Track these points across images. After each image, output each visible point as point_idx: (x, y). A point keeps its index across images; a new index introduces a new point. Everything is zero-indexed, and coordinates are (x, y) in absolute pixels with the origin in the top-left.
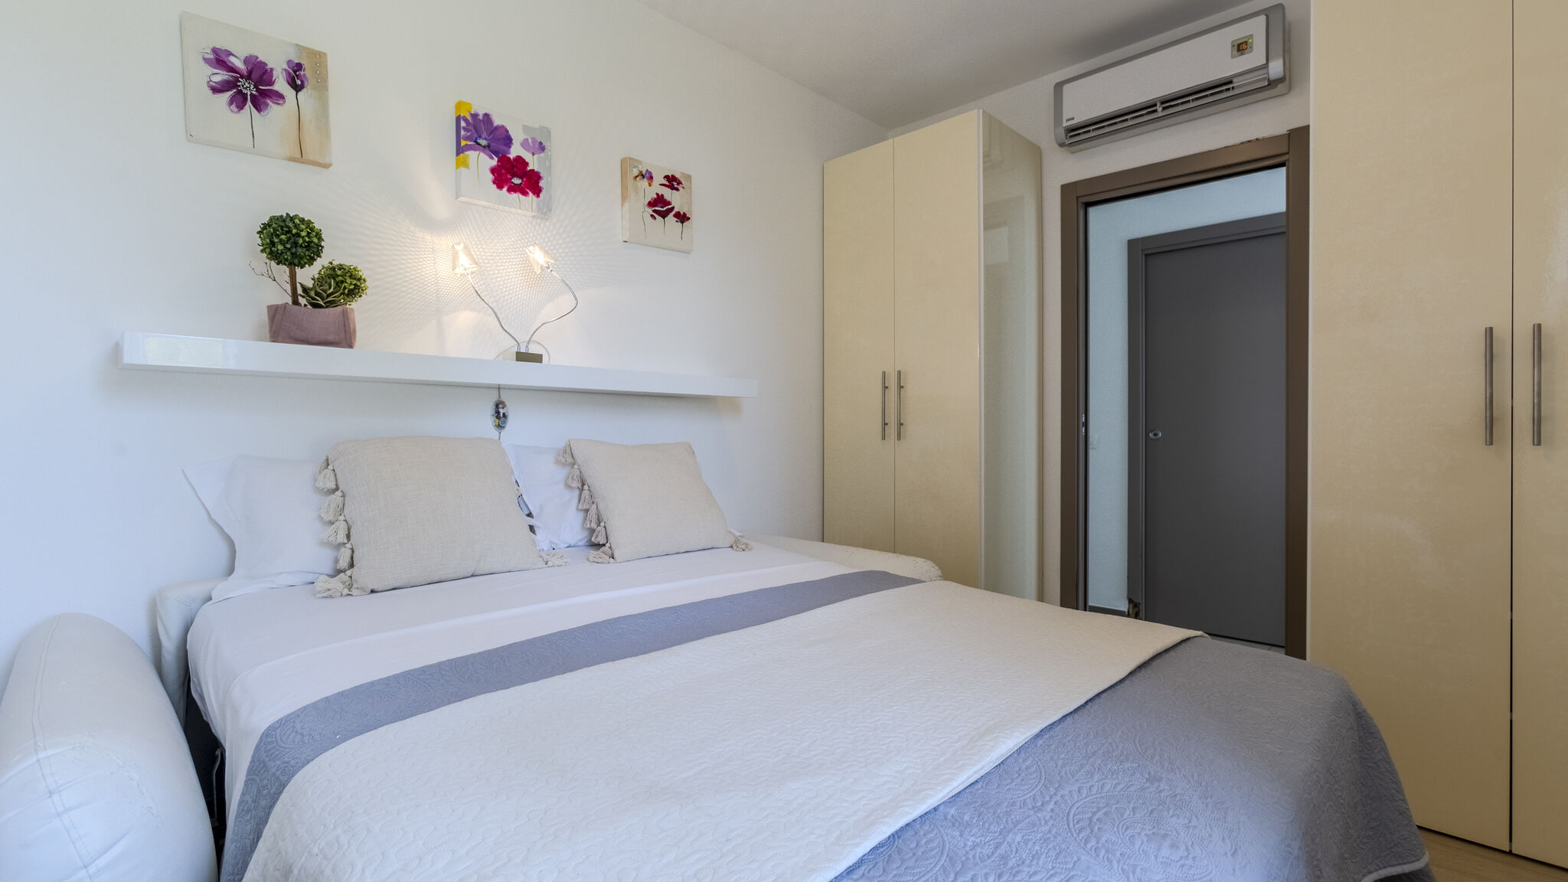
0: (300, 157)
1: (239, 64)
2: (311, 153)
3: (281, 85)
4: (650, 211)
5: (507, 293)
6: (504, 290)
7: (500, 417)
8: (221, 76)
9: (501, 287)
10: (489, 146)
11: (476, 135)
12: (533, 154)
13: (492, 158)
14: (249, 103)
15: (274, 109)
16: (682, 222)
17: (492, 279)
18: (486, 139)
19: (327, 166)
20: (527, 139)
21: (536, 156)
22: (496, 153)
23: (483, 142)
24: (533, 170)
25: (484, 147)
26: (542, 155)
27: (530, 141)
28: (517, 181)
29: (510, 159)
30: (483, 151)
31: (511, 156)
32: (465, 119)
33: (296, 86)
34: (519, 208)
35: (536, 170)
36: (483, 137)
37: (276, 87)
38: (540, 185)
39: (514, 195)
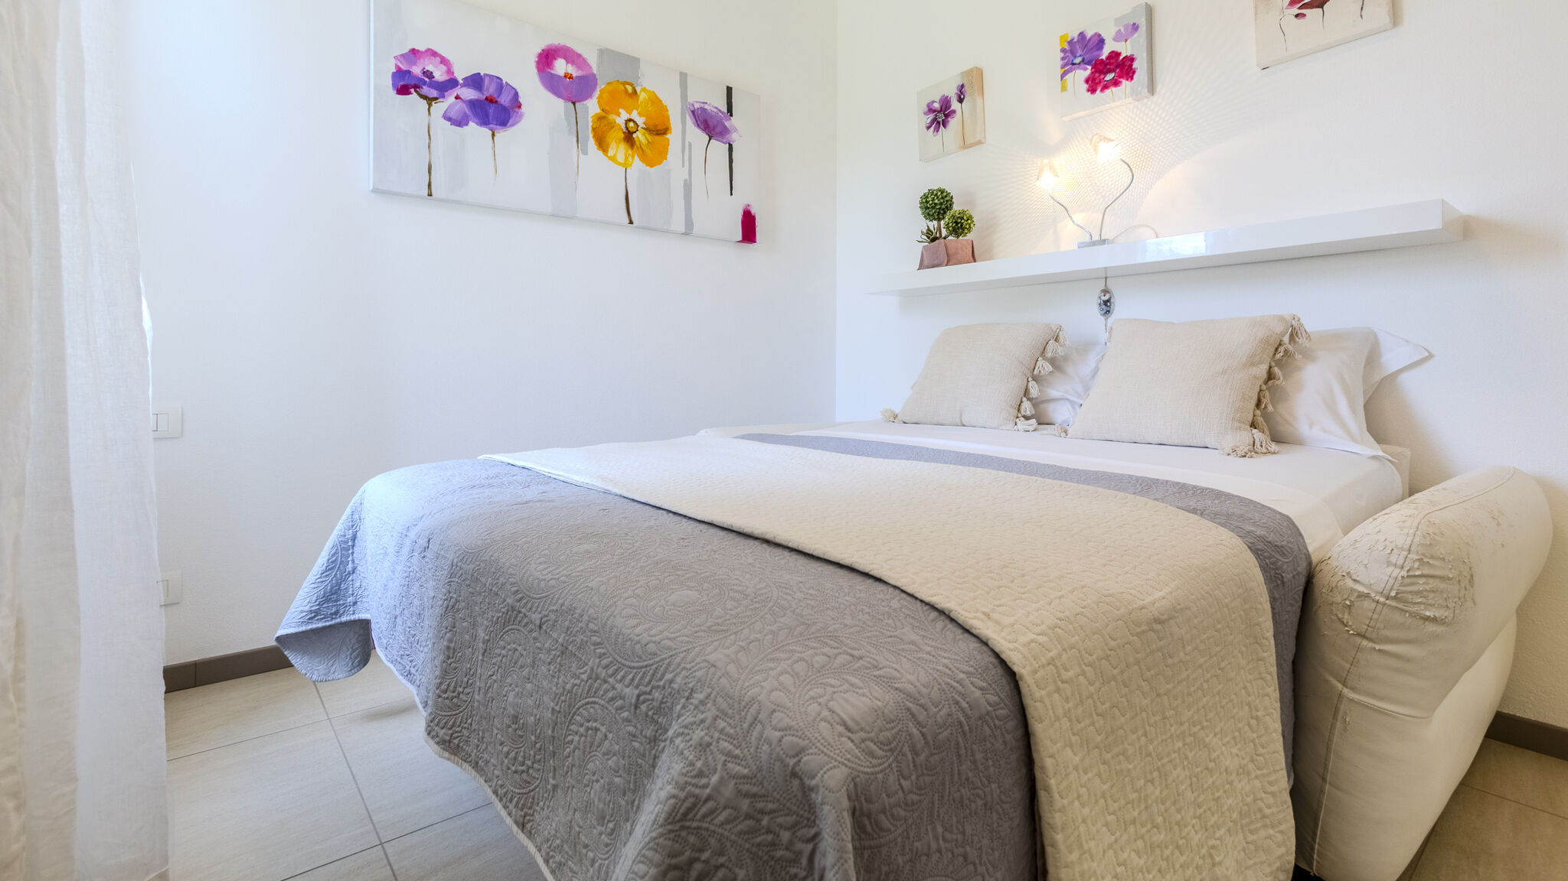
0: (965, 145)
1: (937, 106)
2: (968, 141)
3: (955, 105)
4: (1295, 10)
5: (1113, 186)
6: (1110, 184)
7: (1106, 304)
8: (931, 116)
9: (1107, 182)
10: (1083, 61)
11: (1072, 58)
12: (1126, 41)
13: (1086, 69)
14: (941, 126)
15: (953, 122)
17: (1098, 178)
18: (1080, 56)
19: (980, 143)
20: (1120, 30)
21: (1128, 41)
22: (1088, 63)
23: (1078, 60)
24: (1126, 57)
25: (1079, 64)
26: (1136, 35)
27: (1122, 30)
28: (1109, 77)
29: (1102, 60)
30: (1079, 68)
31: (1104, 57)
32: (1063, 50)
33: (961, 100)
34: (1113, 102)
35: (1129, 54)
36: (1078, 55)
37: (952, 108)
38: (1134, 67)
39: (1108, 92)
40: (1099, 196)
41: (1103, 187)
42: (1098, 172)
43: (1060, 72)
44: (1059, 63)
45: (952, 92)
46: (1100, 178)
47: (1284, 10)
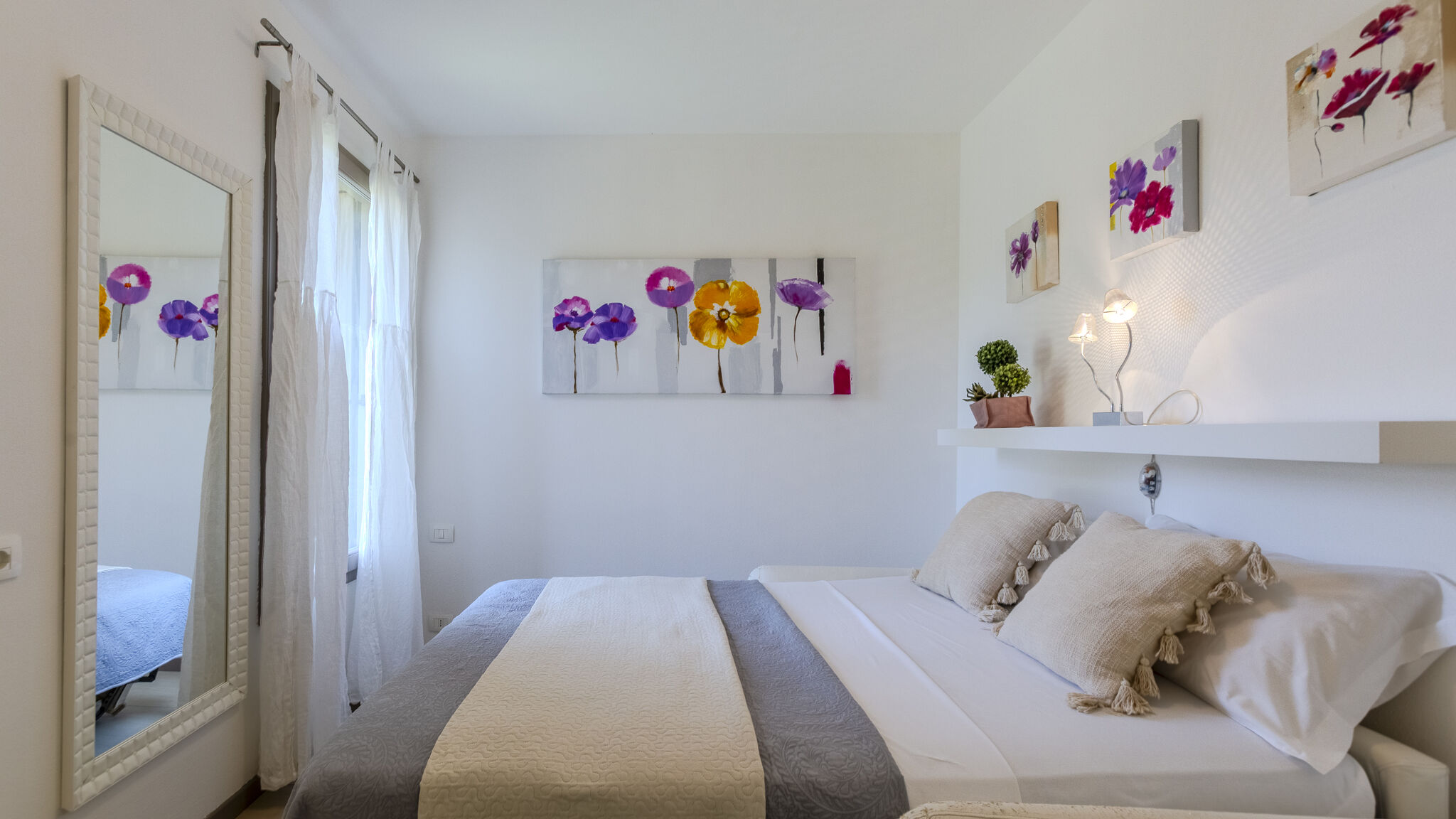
0: (1039, 288)
1: (1019, 244)
2: (1040, 284)
3: (1031, 244)
4: (1332, 120)
5: (1162, 340)
6: (1159, 337)
7: (1152, 485)
8: (1015, 256)
9: (1156, 335)
10: (1128, 194)
11: (1119, 191)
12: (1164, 170)
13: (1130, 204)
14: (1022, 266)
15: (1030, 262)
16: (1410, 90)
17: (1149, 329)
18: (1126, 188)
19: (1054, 284)
20: (1159, 156)
21: (1167, 169)
22: (1133, 197)
23: (1124, 194)
24: (1165, 188)
25: (1125, 197)
26: (1173, 161)
27: (1161, 156)
28: (1150, 212)
29: (1144, 192)
30: (1125, 203)
31: (1145, 189)
32: (1112, 182)
33: (1035, 240)
34: (1153, 242)
35: (1167, 185)
36: (1124, 187)
37: (1029, 247)
38: (1171, 200)
39: (1149, 230)
40: (1150, 351)
41: (1153, 341)
42: (1149, 322)
43: (1109, 207)
44: (1108, 197)
45: (1028, 230)
46: (1151, 330)
47: (1321, 121)
